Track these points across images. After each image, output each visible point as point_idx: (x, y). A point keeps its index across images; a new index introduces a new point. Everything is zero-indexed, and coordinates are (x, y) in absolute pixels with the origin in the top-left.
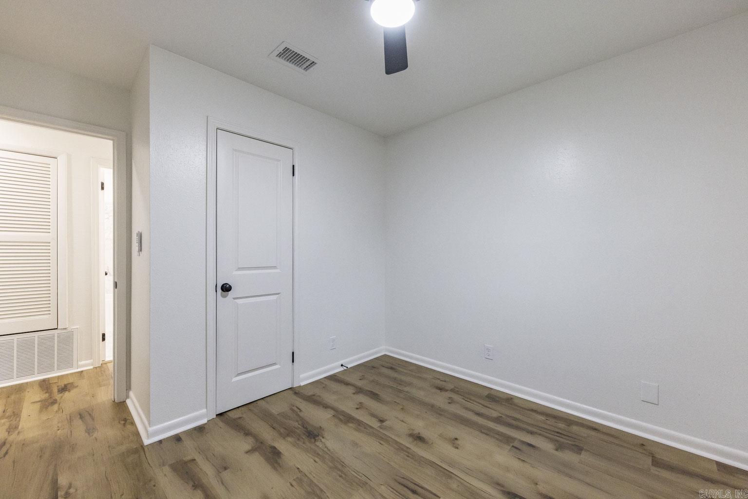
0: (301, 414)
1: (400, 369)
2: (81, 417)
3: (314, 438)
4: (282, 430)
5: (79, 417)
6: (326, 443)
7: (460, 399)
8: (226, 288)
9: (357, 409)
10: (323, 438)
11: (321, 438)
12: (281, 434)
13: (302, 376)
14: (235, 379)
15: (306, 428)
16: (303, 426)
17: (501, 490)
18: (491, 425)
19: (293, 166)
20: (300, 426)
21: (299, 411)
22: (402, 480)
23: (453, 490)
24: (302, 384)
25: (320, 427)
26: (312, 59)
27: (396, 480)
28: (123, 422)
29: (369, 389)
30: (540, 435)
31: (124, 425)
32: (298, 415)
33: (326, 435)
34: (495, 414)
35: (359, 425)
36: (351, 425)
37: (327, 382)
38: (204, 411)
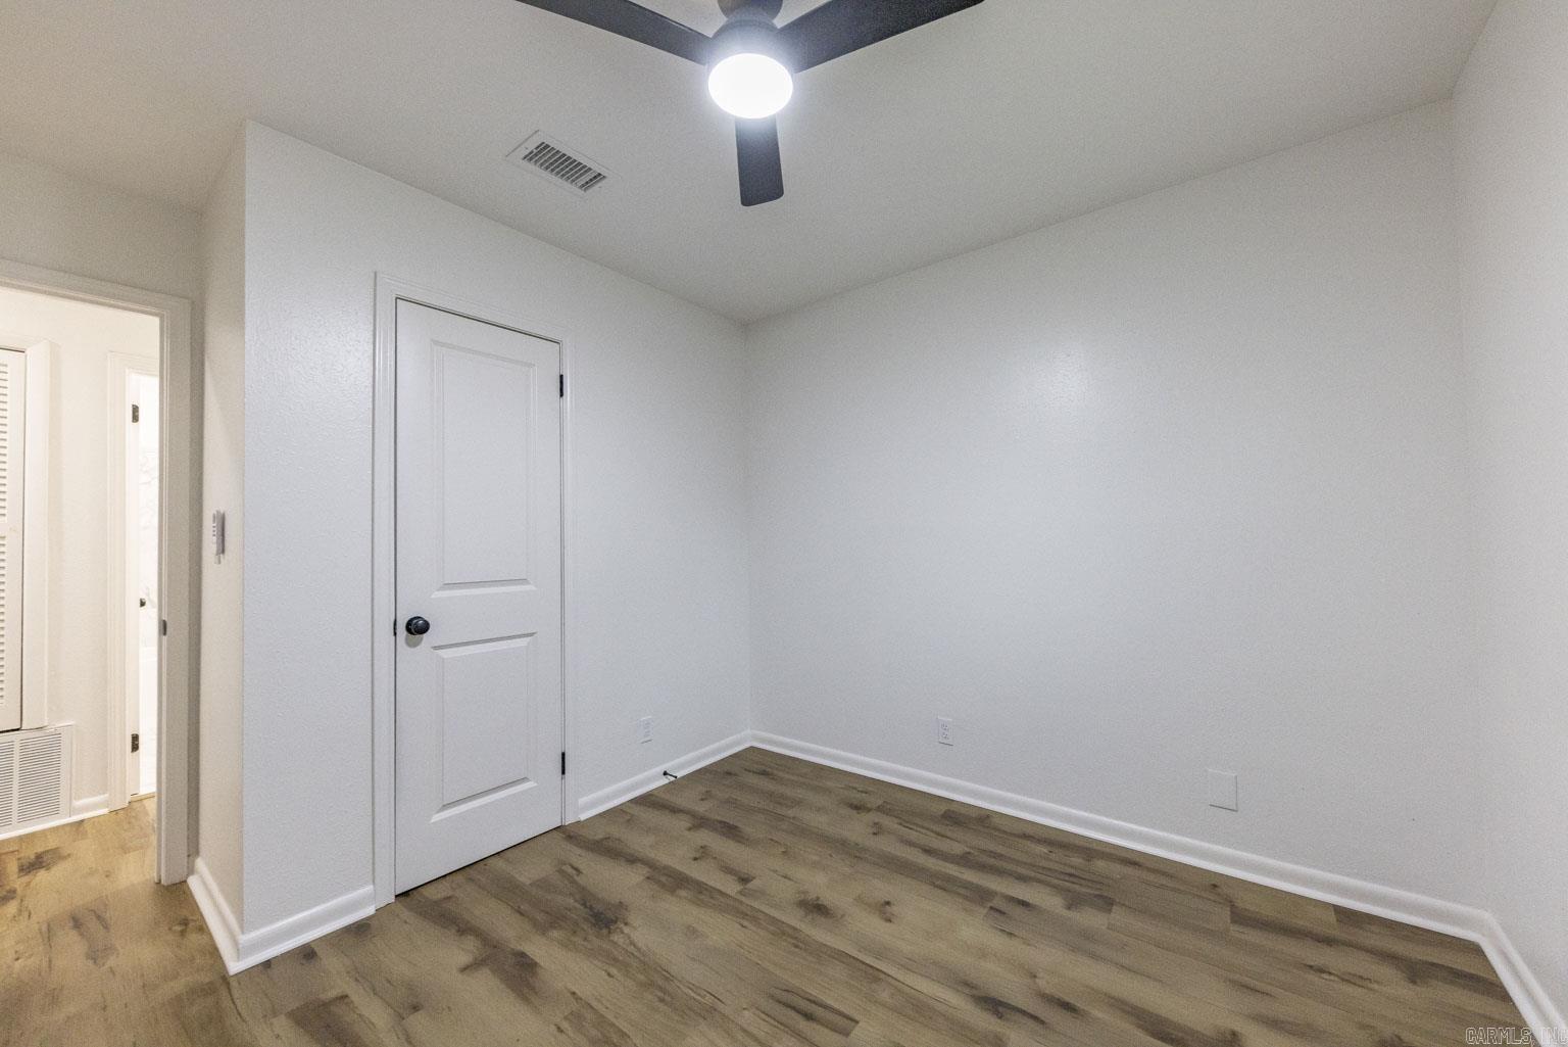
0: (580, 880)
1: (781, 774)
2: (77, 923)
3: (607, 927)
4: (540, 917)
5: (71, 924)
6: (632, 935)
7: (896, 826)
8: (417, 627)
9: (695, 859)
10: (626, 924)
11: (622, 925)
12: (535, 924)
13: (582, 801)
14: (436, 818)
15: (591, 908)
16: (584, 905)
17: (973, 996)
18: (952, 870)
19: (561, 377)
20: (577, 905)
21: (574, 872)
22: (786, 997)
23: (884, 1005)
24: (583, 817)
25: (620, 902)
26: (597, 169)
27: (772, 997)
28: (178, 928)
29: (719, 818)
30: (1039, 881)
31: (183, 933)
32: (574, 882)
33: (631, 918)
34: (958, 849)
35: (701, 892)
36: (683, 893)
37: (636, 810)
38: (369, 888)
